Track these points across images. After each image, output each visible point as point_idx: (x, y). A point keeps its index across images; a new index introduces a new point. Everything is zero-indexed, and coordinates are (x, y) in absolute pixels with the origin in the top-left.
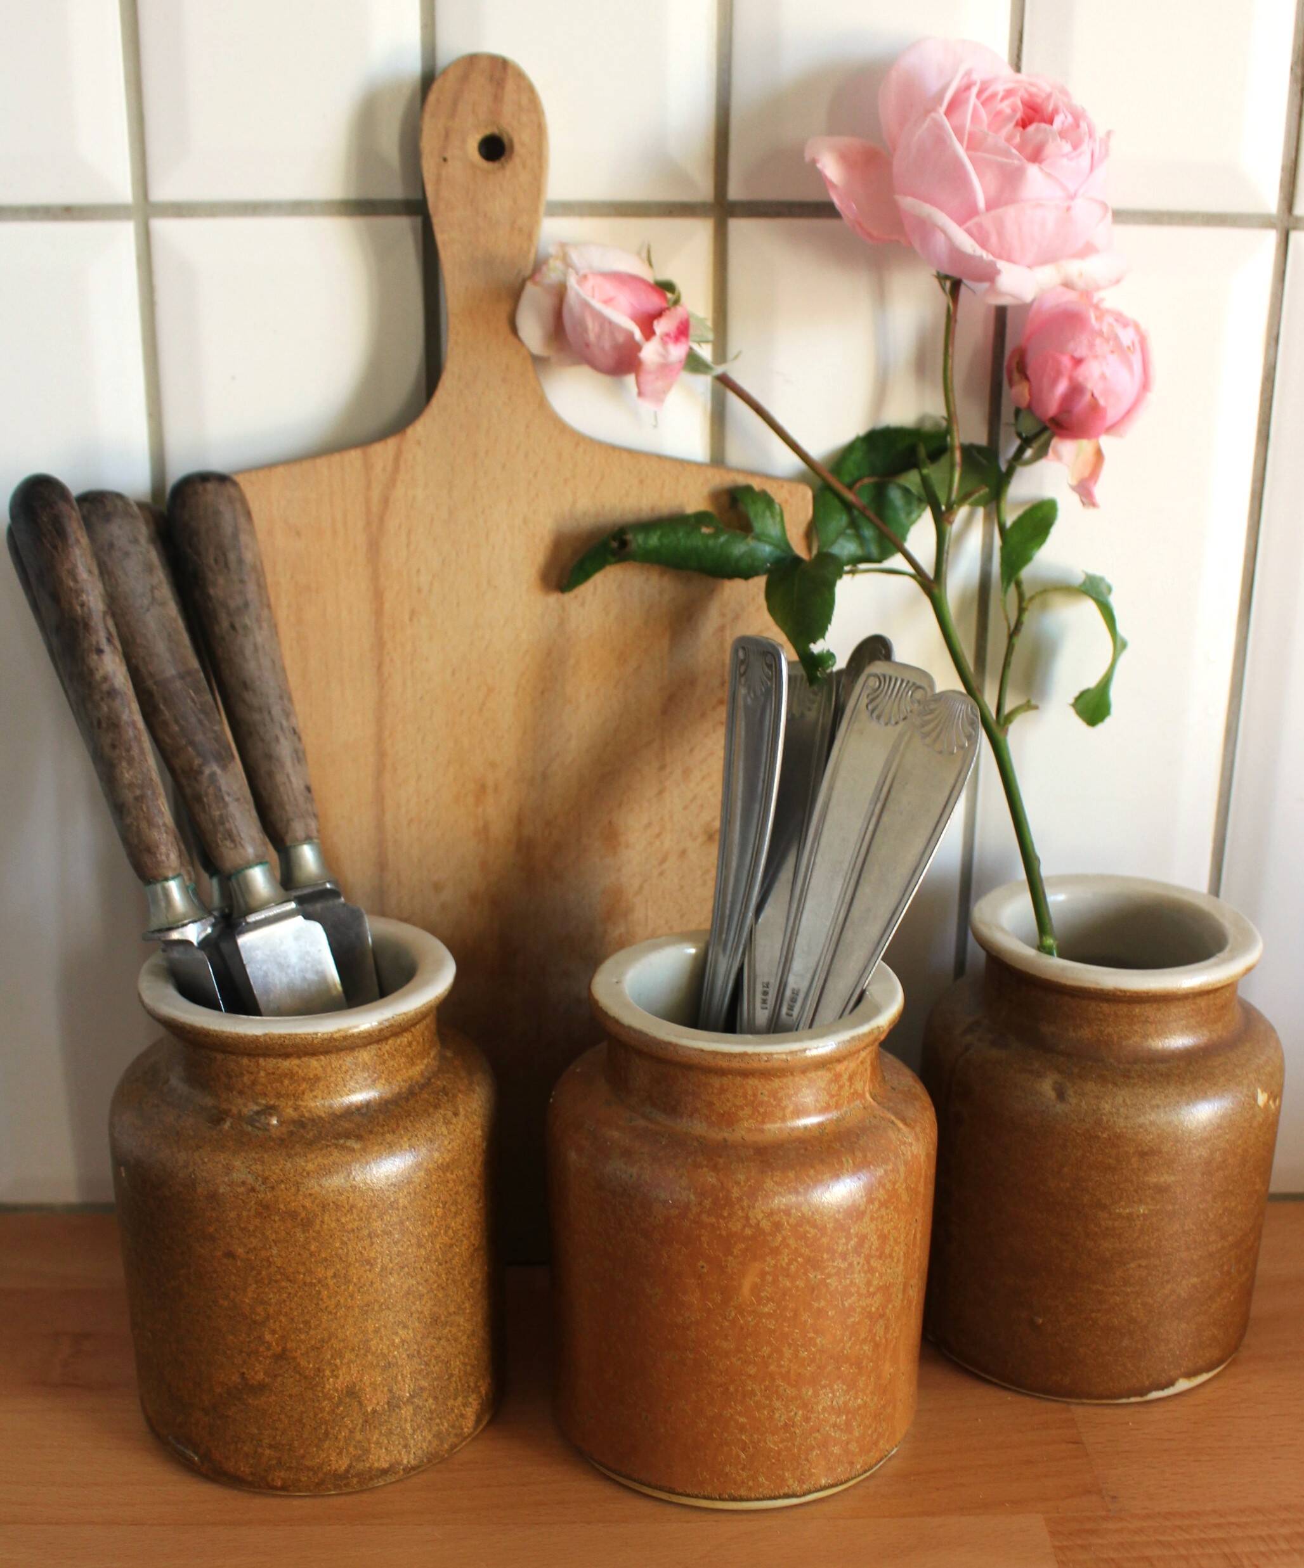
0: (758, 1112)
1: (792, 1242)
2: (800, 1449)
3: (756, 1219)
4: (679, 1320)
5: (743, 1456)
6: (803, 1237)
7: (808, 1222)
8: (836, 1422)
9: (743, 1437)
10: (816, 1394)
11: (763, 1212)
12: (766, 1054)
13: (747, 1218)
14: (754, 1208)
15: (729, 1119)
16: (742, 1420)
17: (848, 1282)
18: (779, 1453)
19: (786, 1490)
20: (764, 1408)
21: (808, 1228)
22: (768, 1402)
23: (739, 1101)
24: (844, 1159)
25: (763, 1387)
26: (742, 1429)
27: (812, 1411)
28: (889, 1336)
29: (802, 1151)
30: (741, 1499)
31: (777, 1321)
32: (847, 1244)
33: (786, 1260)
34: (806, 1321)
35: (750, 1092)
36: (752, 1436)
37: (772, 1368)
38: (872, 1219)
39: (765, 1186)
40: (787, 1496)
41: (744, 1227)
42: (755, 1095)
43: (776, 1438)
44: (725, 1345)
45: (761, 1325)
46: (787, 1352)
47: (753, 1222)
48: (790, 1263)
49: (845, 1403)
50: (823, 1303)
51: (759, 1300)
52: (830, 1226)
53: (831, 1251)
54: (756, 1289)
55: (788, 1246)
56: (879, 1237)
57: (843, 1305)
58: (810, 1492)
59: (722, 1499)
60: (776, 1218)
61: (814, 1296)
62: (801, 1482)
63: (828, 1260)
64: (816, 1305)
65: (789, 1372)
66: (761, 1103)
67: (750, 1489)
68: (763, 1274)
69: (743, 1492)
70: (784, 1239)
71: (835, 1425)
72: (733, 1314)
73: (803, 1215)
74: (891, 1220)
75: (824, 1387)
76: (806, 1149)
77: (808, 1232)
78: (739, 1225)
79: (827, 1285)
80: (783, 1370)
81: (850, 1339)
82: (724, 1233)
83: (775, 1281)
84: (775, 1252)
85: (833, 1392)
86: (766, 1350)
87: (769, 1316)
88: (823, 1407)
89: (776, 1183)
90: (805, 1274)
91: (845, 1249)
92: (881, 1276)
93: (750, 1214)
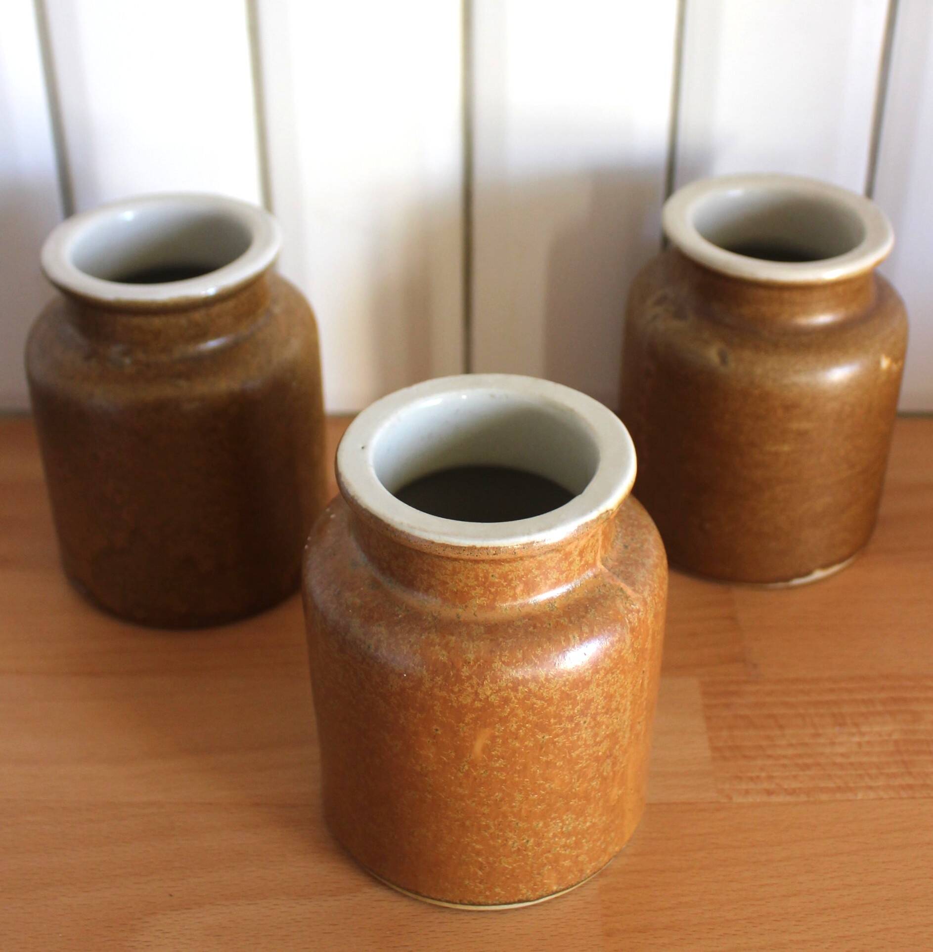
0: (490, 591)
1: (520, 712)
2: (532, 867)
3: (485, 694)
4: (418, 768)
5: (480, 873)
6: (532, 707)
7: (535, 696)
8: (566, 843)
9: (480, 859)
10: (546, 825)
11: (491, 689)
12: (493, 548)
13: (476, 694)
14: (483, 684)
15: (461, 597)
16: (478, 847)
17: (575, 738)
18: (513, 870)
19: (520, 897)
20: (498, 838)
21: (534, 700)
22: (501, 833)
23: (472, 582)
24: (571, 636)
25: (496, 822)
26: (478, 853)
27: (543, 837)
28: (616, 768)
29: (531, 629)
30: (480, 904)
31: (508, 773)
32: (573, 709)
33: (515, 726)
34: (535, 772)
35: (481, 575)
36: (487, 858)
37: (504, 808)
38: (598, 685)
39: (493, 666)
40: (520, 901)
41: (474, 701)
42: (486, 578)
43: (510, 860)
44: (460, 790)
45: (492, 776)
46: (519, 797)
47: (482, 697)
48: (519, 728)
49: (574, 828)
50: (551, 757)
51: (490, 757)
52: (556, 697)
53: (558, 717)
54: (487, 749)
55: (516, 715)
56: (605, 698)
57: (571, 756)
58: (542, 897)
59: (462, 903)
60: (504, 694)
61: (542, 752)
62: (534, 890)
63: (555, 724)
64: (544, 759)
65: (520, 810)
66: (493, 584)
67: (487, 897)
68: (493, 738)
69: (481, 899)
70: (512, 710)
71: (565, 846)
72: (466, 767)
73: (530, 690)
74: (617, 682)
75: (554, 818)
76: (535, 627)
77: (535, 704)
78: (469, 700)
79: (554, 743)
80: (515, 810)
81: (578, 780)
82: (455, 705)
83: (505, 742)
84: (504, 720)
85: (563, 821)
86: (498, 795)
87: (500, 769)
88: (554, 834)
89: (504, 662)
90: (533, 735)
91: (572, 713)
92: (607, 727)
93: (480, 691)
